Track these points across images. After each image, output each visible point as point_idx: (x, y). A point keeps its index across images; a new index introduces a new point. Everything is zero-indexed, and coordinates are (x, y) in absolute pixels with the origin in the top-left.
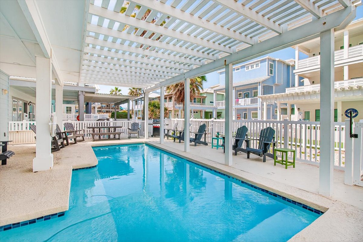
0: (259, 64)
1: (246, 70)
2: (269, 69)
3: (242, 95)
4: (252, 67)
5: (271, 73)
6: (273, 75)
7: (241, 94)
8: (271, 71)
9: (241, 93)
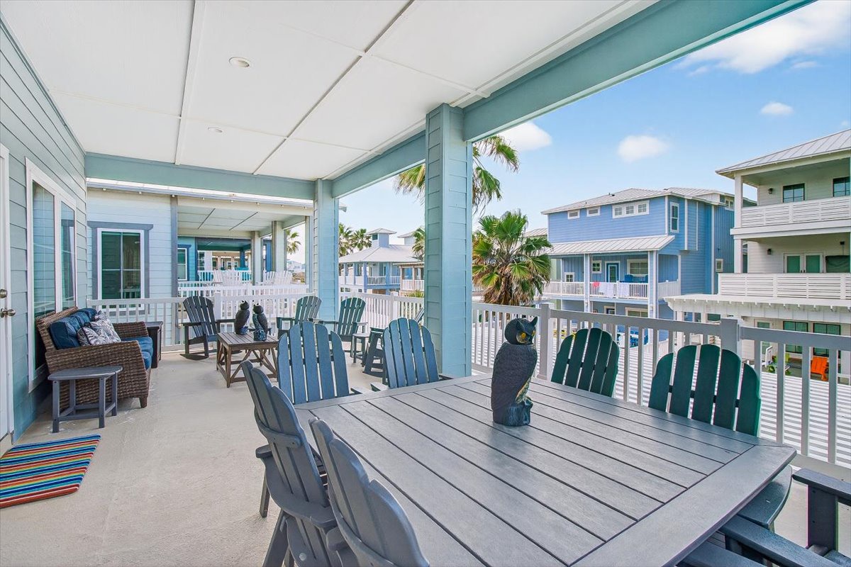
0: (648, 207)
1: (614, 217)
2: (671, 218)
3: (600, 267)
4: (629, 210)
5: (674, 227)
6: (677, 231)
7: (598, 265)
8: (674, 222)
9: (600, 262)
